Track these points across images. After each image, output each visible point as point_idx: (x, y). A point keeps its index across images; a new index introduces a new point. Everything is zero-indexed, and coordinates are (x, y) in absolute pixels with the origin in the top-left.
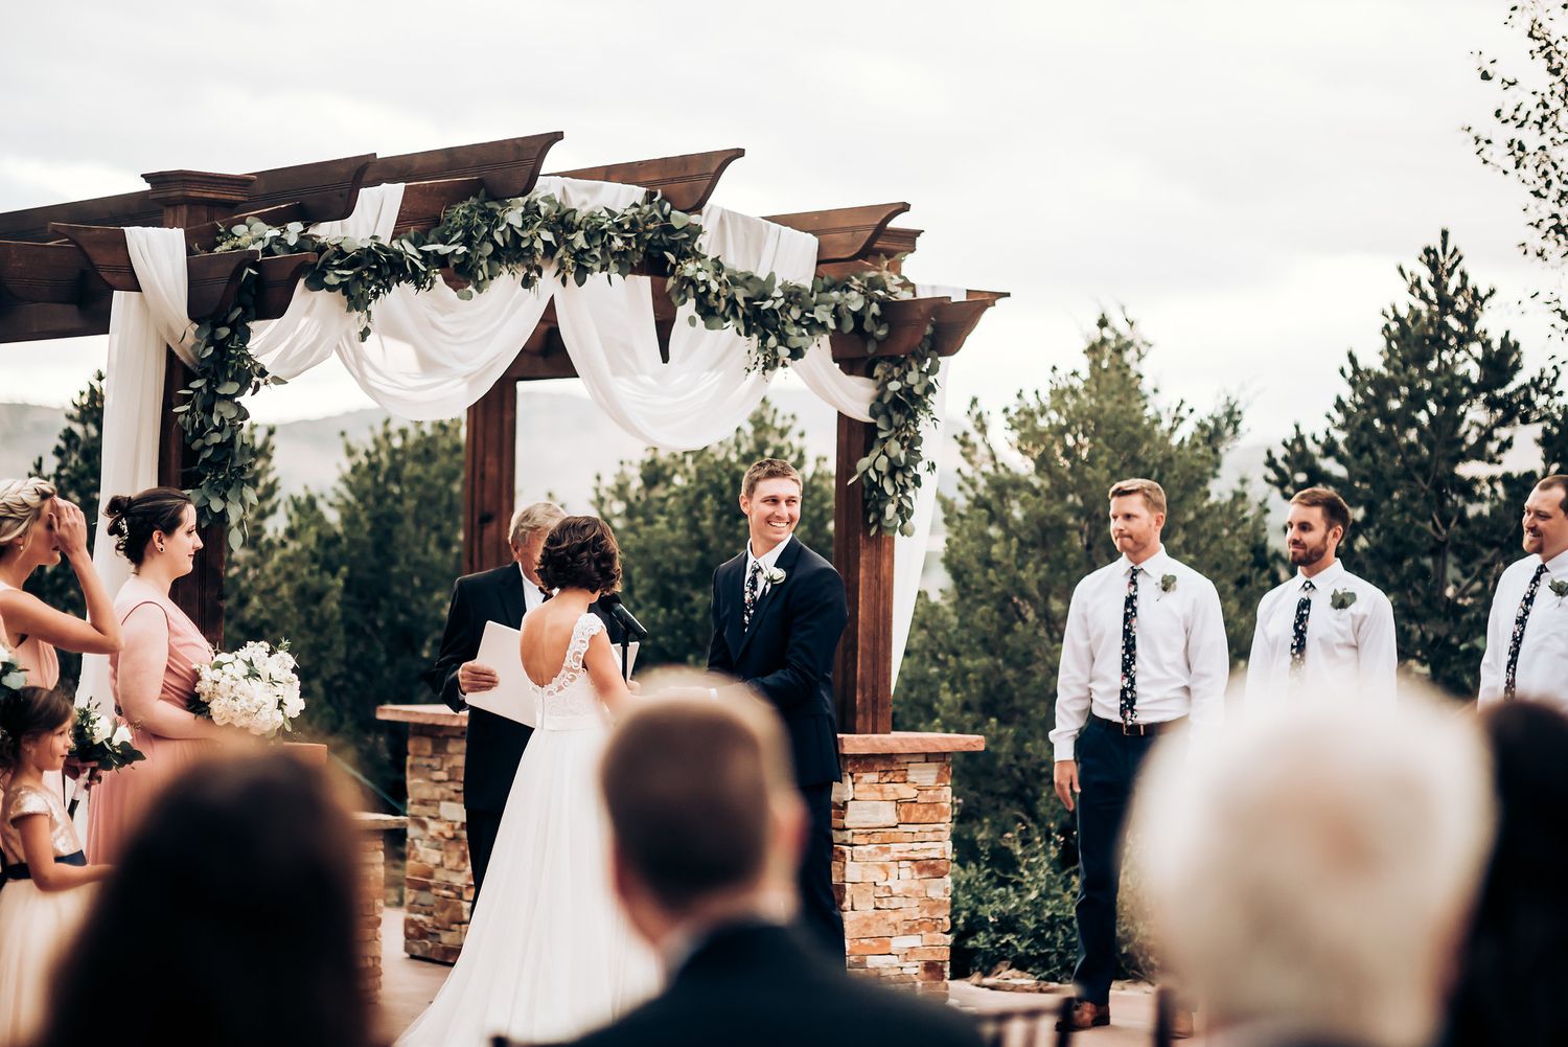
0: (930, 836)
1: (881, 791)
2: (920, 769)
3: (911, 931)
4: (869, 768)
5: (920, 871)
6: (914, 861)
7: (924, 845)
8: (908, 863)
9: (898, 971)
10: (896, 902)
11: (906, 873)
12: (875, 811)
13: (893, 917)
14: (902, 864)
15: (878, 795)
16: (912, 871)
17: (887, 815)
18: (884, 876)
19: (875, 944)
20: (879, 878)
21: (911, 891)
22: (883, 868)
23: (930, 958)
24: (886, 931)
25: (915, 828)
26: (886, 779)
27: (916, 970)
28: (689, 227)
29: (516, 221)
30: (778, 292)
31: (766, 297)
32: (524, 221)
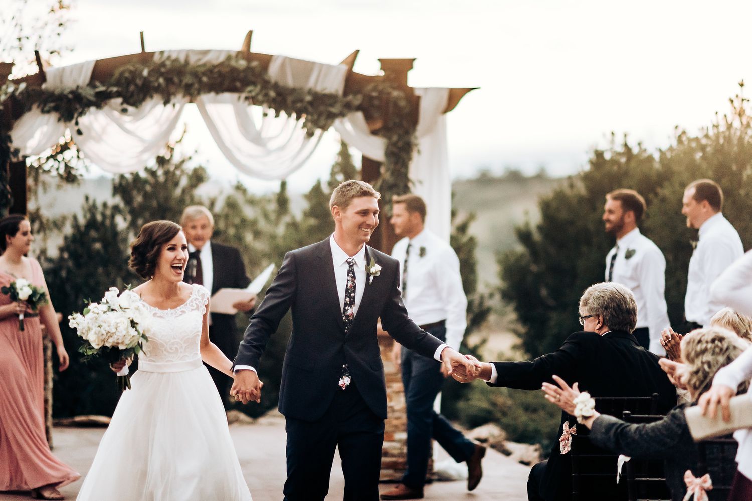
9: (399, 451)
10: (397, 415)
13: (395, 423)
14: (399, 394)
17: (390, 368)
24: (391, 430)
28: (248, 69)
29: (145, 72)
30: (308, 98)
31: (302, 100)
32: (149, 73)
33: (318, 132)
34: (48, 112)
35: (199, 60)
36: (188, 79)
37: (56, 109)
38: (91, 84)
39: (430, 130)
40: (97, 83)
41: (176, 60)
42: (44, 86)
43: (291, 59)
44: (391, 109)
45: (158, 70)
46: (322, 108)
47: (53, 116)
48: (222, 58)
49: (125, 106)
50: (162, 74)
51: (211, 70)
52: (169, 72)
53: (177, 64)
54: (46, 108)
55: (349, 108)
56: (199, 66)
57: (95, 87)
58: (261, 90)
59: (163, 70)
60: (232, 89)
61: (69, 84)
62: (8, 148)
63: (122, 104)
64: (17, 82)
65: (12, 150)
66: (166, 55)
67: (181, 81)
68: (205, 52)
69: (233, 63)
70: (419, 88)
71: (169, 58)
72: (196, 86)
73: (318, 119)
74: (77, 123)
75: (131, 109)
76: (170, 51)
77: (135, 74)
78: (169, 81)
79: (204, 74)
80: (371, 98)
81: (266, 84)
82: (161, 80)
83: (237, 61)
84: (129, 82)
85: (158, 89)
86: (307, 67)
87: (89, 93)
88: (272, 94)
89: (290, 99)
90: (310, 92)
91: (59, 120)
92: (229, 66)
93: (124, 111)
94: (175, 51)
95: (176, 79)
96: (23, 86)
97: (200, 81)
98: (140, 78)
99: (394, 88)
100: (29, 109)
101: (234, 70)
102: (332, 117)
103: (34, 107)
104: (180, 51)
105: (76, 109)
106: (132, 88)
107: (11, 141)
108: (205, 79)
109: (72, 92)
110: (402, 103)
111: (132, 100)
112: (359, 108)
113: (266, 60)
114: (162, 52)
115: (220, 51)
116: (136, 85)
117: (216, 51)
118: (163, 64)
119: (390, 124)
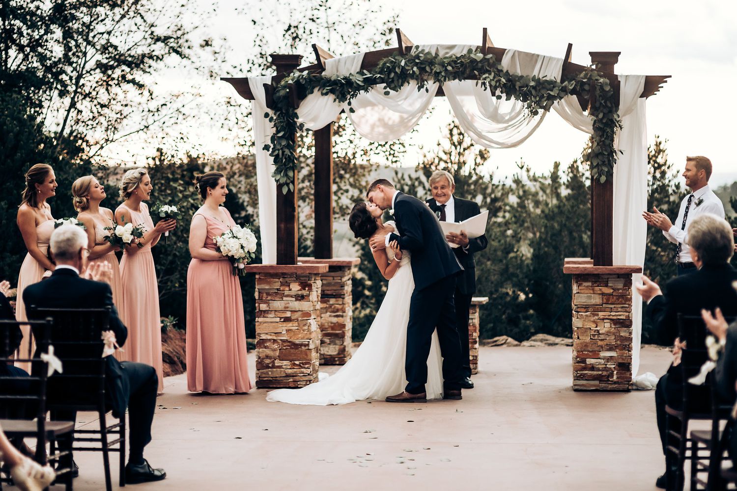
0: (620, 309)
1: (593, 290)
2: (615, 281)
3: (611, 348)
4: (586, 280)
5: (615, 324)
6: (611, 319)
7: (617, 314)
8: (608, 321)
9: (604, 366)
10: (602, 337)
11: (607, 325)
12: (590, 298)
13: (600, 343)
14: (605, 321)
15: (592, 292)
16: (611, 324)
17: (597, 300)
18: (595, 325)
19: (590, 354)
20: (593, 326)
21: (610, 332)
22: (594, 322)
23: (620, 361)
24: (597, 349)
25: (612, 306)
26: (595, 285)
27: (614, 366)
28: (484, 60)
29: (403, 63)
30: (532, 84)
31: (527, 86)
32: (406, 63)
33: (541, 111)
34: (326, 94)
35: (447, 53)
36: (437, 68)
37: (332, 91)
38: (361, 73)
39: (629, 111)
40: (365, 71)
41: (429, 53)
42: (323, 73)
43: (520, 52)
44: (598, 92)
45: (412, 61)
46: (543, 92)
47: (331, 97)
48: (465, 52)
49: (388, 89)
50: (416, 64)
51: (454, 61)
52: (421, 63)
53: (429, 57)
54: (325, 91)
55: (564, 91)
56: (446, 58)
57: (363, 74)
58: (494, 77)
59: (417, 61)
60: (472, 77)
61: (344, 72)
62: (295, 123)
63: (385, 88)
64: (302, 70)
65: (298, 124)
66: (420, 49)
67: (432, 70)
68: (452, 47)
69: (472, 56)
70: (621, 76)
71: (423, 50)
72: (443, 74)
73: (540, 100)
74: (350, 104)
75: (392, 92)
76: (424, 46)
77: (395, 64)
78: (422, 70)
79: (449, 64)
80: (583, 84)
81: (499, 72)
82: (415, 69)
83: (475, 55)
84: (390, 70)
85: (413, 76)
86: (531, 59)
87: (358, 79)
88: (503, 80)
89: (518, 84)
90: (534, 79)
91: (335, 100)
92: (469, 58)
93: (387, 93)
94: (428, 45)
95: (428, 69)
96: (305, 73)
97: (446, 70)
98: (399, 68)
99: (601, 76)
100: (312, 92)
101: (473, 61)
102: (551, 98)
103: (316, 90)
104: (431, 46)
105: (349, 93)
106: (392, 75)
107: (298, 118)
108: (449, 68)
109: (345, 78)
110: (607, 88)
111: (393, 85)
112: (573, 92)
113: (499, 53)
114: (417, 47)
115: (464, 46)
116: (396, 73)
117: (460, 45)
118: (418, 57)
119: (597, 105)
